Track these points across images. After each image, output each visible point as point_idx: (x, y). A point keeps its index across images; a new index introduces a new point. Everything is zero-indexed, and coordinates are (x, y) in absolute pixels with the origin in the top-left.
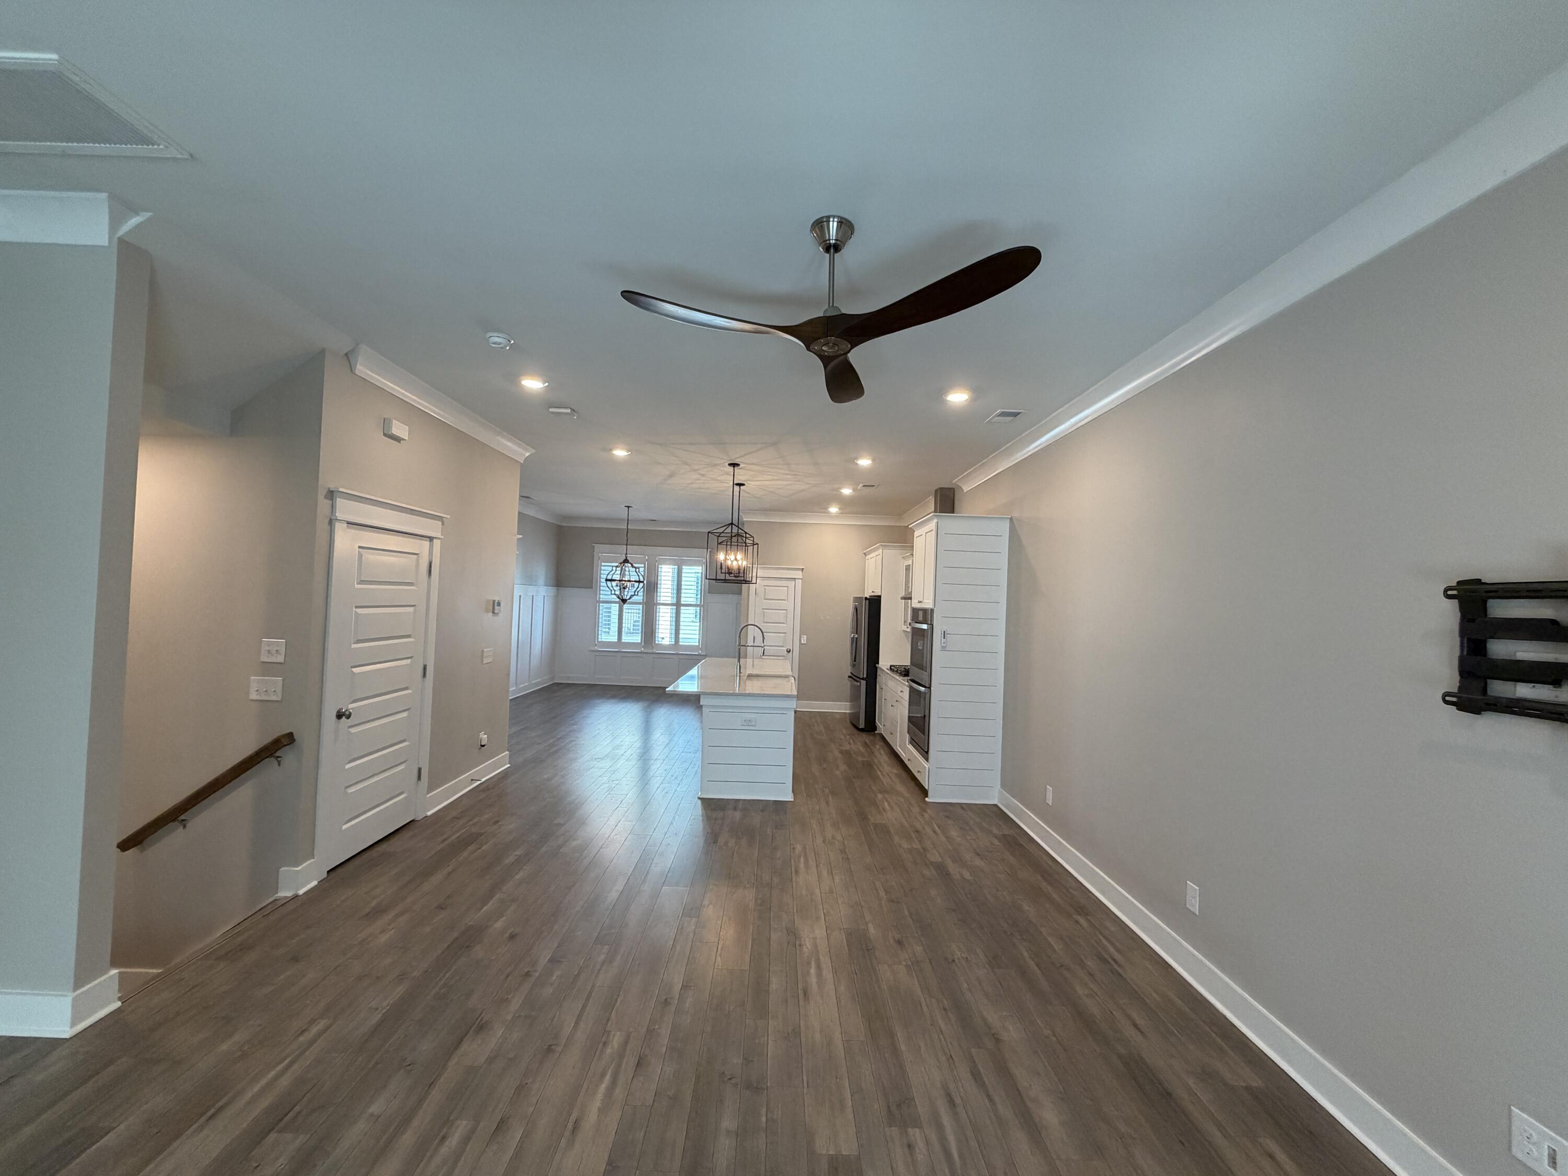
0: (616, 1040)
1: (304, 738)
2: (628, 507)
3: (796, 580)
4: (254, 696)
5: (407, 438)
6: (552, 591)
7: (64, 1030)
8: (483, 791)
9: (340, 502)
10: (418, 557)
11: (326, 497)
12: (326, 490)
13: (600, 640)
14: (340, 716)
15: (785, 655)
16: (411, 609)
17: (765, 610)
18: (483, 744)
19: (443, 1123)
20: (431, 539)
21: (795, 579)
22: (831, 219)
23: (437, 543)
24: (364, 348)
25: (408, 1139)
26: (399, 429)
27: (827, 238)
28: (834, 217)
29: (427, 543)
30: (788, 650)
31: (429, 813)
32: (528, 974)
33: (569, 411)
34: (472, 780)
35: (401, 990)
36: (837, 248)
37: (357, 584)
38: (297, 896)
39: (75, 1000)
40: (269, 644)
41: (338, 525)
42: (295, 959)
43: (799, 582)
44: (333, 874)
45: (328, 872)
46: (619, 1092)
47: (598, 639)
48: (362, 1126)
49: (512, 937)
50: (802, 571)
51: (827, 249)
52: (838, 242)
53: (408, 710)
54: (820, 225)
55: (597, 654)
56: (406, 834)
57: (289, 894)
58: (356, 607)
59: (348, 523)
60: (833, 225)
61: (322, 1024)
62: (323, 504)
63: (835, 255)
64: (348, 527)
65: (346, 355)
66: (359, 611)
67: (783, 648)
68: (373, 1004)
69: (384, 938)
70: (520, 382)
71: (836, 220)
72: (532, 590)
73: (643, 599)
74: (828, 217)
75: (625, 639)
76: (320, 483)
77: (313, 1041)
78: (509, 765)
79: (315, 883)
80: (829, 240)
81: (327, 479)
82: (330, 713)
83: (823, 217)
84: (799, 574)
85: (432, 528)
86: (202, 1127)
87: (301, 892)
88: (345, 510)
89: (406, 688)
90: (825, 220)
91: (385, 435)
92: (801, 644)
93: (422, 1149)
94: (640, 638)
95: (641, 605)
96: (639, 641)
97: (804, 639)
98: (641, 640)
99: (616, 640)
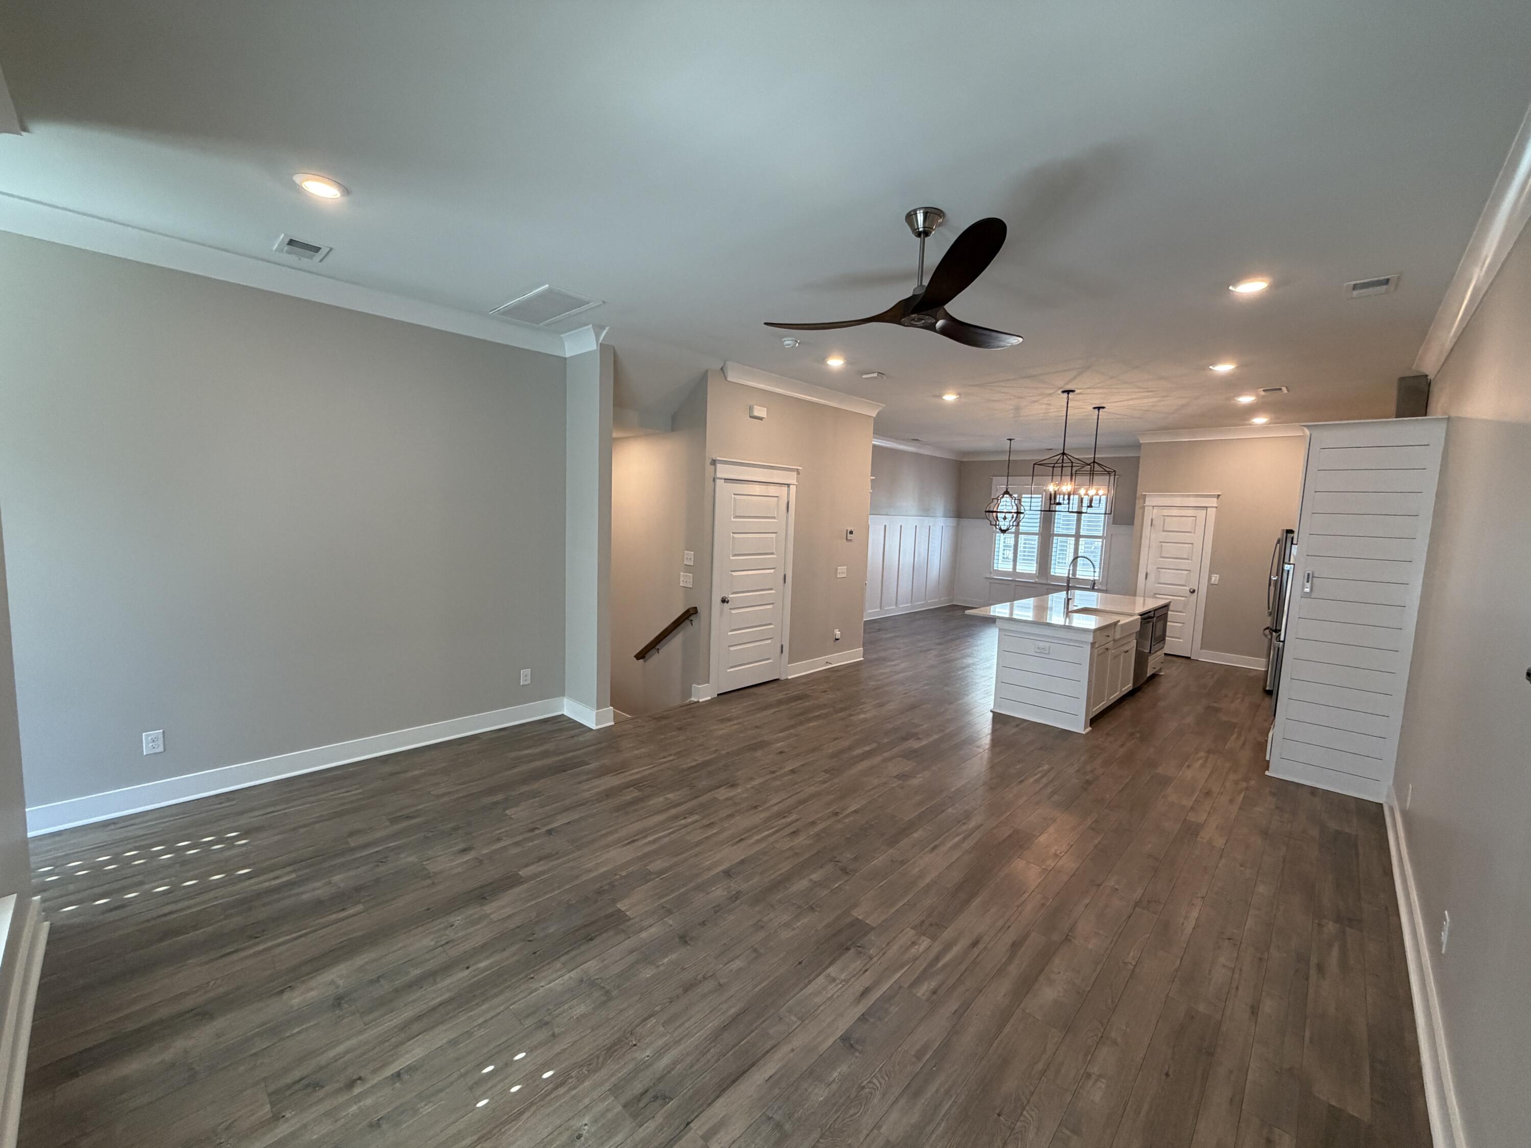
0: (794, 817)
1: (702, 611)
2: (1010, 440)
3: (1208, 509)
4: (682, 584)
5: (765, 417)
6: (951, 522)
7: (594, 727)
8: (833, 671)
9: (718, 466)
10: (778, 501)
11: (711, 464)
12: (711, 460)
13: (995, 568)
14: (724, 601)
15: (1188, 596)
16: (774, 535)
17: (1163, 544)
18: (837, 638)
19: (691, 812)
20: (788, 485)
21: (1207, 507)
22: (918, 212)
23: (793, 489)
24: (729, 364)
25: (673, 811)
26: (760, 411)
27: (916, 227)
28: (920, 209)
29: (786, 488)
30: (1191, 590)
31: (790, 677)
32: (774, 772)
33: (875, 375)
34: (827, 662)
35: (713, 756)
36: (926, 233)
37: (734, 518)
38: (698, 702)
39: (596, 713)
40: (687, 554)
41: (718, 481)
42: (679, 729)
43: (1212, 512)
44: (720, 697)
45: (718, 695)
46: (771, 839)
47: (993, 567)
48: (661, 799)
49: (781, 753)
50: (1218, 498)
51: (919, 234)
52: (926, 229)
53: (773, 604)
54: (910, 217)
55: (992, 581)
56: (774, 685)
57: (696, 700)
58: (733, 533)
59: (725, 479)
60: (920, 217)
61: (671, 758)
62: (710, 468)
63: (926, 239)
64: (725, 482)
65: (722, 369)
66: (735, 536)
67: (1185, 588)
68: (696, 758)
69: (721, 732)
70: (826, 362)
71: (922, 211)
72: (928, 521)
73: (1039, 530)
74: (915, 211)
75: (1020, 568)
76: (707, 455)
77: (665, 763)
78: (862, 659)
79: (709, 698)
80: (918, 229)
81: (712, 452)
82: (716, 599)
83: (911, 212)
84: (1213, 502)
85: (792, 479)
86: (613, 776)
87: (701, 700)
88: (723, 471)
89: (771, 589)
90: (912, 213)
91: (751, 417)
92: (1210, 585)
93: (676, 817)
94: (1035, 569)
95: (1037, 536)
96: (1034, 572)
97: (1215, 578)
98: (1036, 571)
99: (1011, 570)
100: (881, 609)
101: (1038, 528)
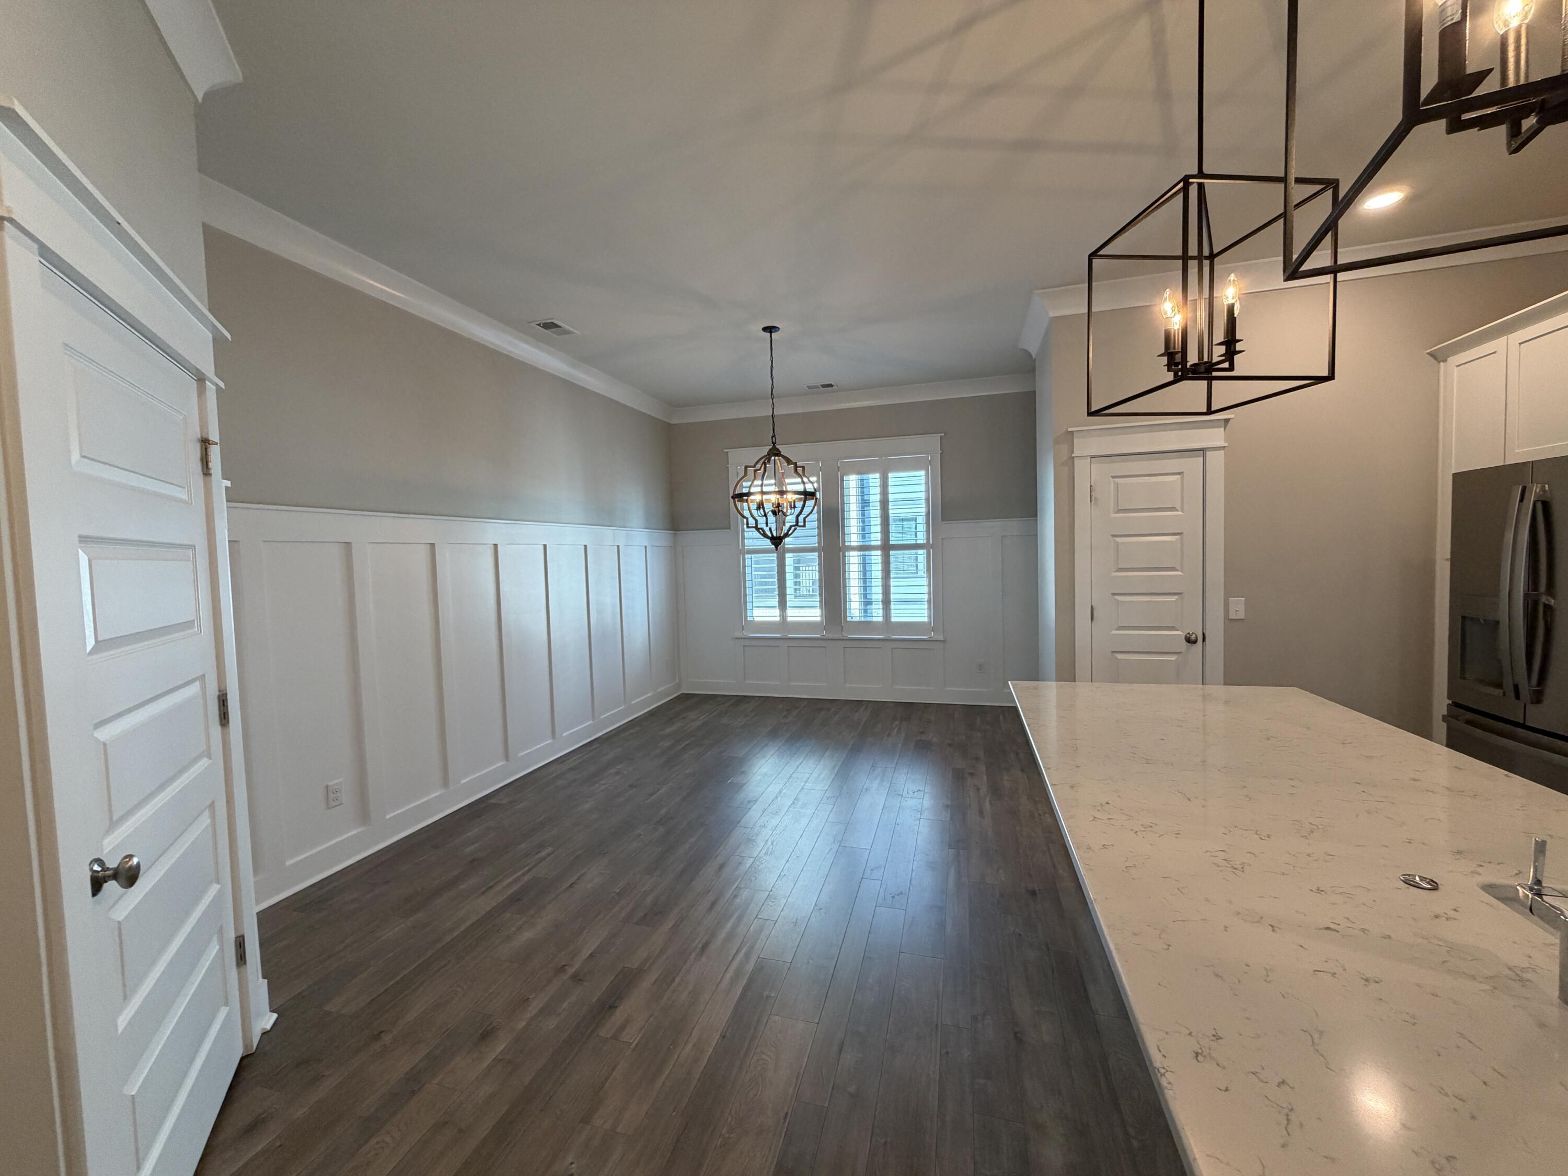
3: (1209, 453)
6: (662, 538)
13: (749, 619)
15: (1183, 650)
17: (1118, 540)
21: (1203, 451)
30: (1191, 639)
43: (1216, 461)
47: (746, 617)
50: (1225, 427)
55: (748, 643)
67: (1175, 632)
73: (819, 542)
75: (793, 615)
92: (1228, 620)
94: (818, 613)
95: (816, 554)
96: (818, 619)
97: (1238, 607)
98: (821, 616)
99: (777, 619)
100: (507, 758)
101: (816, 539)
